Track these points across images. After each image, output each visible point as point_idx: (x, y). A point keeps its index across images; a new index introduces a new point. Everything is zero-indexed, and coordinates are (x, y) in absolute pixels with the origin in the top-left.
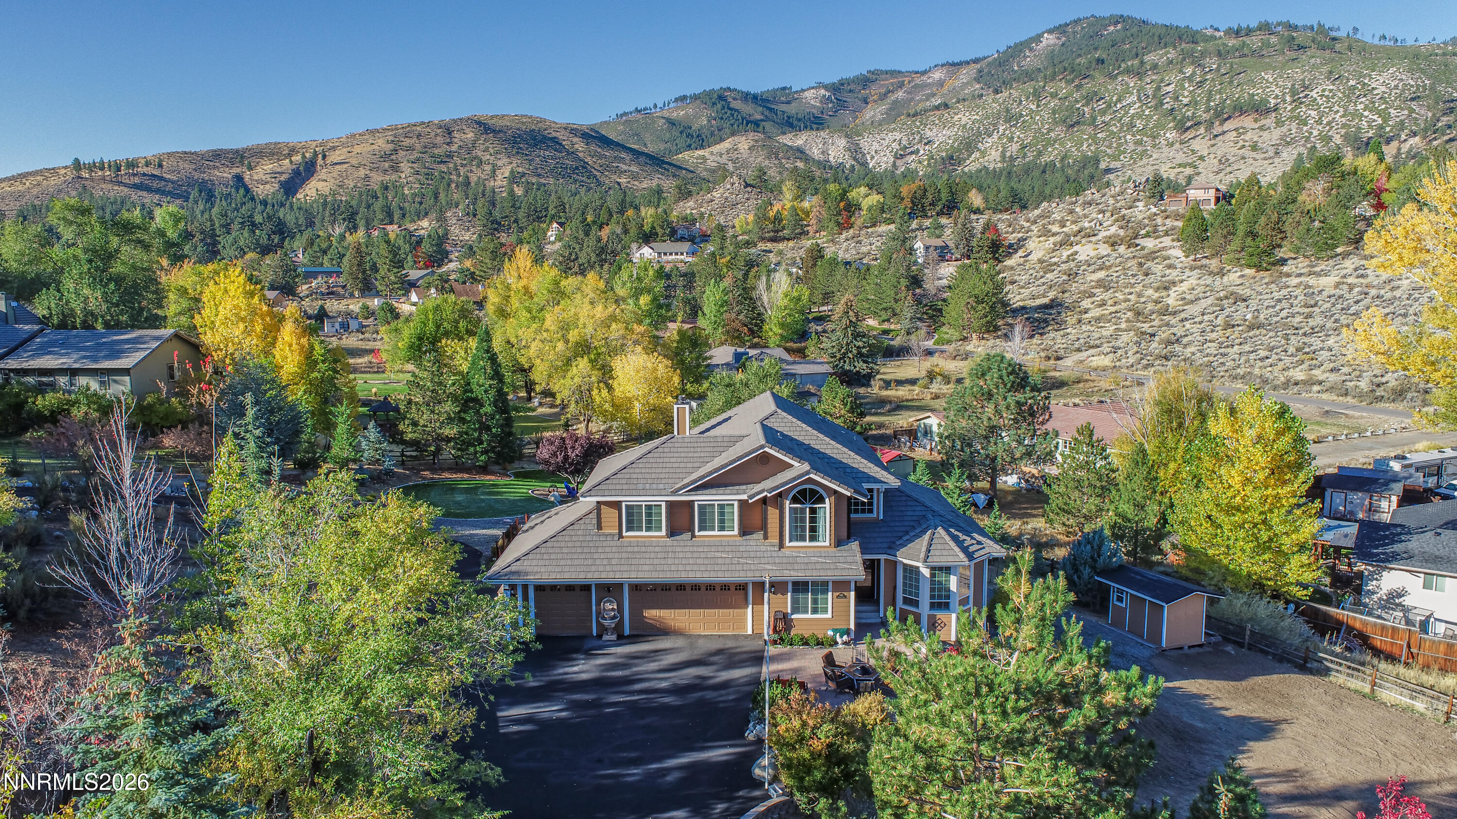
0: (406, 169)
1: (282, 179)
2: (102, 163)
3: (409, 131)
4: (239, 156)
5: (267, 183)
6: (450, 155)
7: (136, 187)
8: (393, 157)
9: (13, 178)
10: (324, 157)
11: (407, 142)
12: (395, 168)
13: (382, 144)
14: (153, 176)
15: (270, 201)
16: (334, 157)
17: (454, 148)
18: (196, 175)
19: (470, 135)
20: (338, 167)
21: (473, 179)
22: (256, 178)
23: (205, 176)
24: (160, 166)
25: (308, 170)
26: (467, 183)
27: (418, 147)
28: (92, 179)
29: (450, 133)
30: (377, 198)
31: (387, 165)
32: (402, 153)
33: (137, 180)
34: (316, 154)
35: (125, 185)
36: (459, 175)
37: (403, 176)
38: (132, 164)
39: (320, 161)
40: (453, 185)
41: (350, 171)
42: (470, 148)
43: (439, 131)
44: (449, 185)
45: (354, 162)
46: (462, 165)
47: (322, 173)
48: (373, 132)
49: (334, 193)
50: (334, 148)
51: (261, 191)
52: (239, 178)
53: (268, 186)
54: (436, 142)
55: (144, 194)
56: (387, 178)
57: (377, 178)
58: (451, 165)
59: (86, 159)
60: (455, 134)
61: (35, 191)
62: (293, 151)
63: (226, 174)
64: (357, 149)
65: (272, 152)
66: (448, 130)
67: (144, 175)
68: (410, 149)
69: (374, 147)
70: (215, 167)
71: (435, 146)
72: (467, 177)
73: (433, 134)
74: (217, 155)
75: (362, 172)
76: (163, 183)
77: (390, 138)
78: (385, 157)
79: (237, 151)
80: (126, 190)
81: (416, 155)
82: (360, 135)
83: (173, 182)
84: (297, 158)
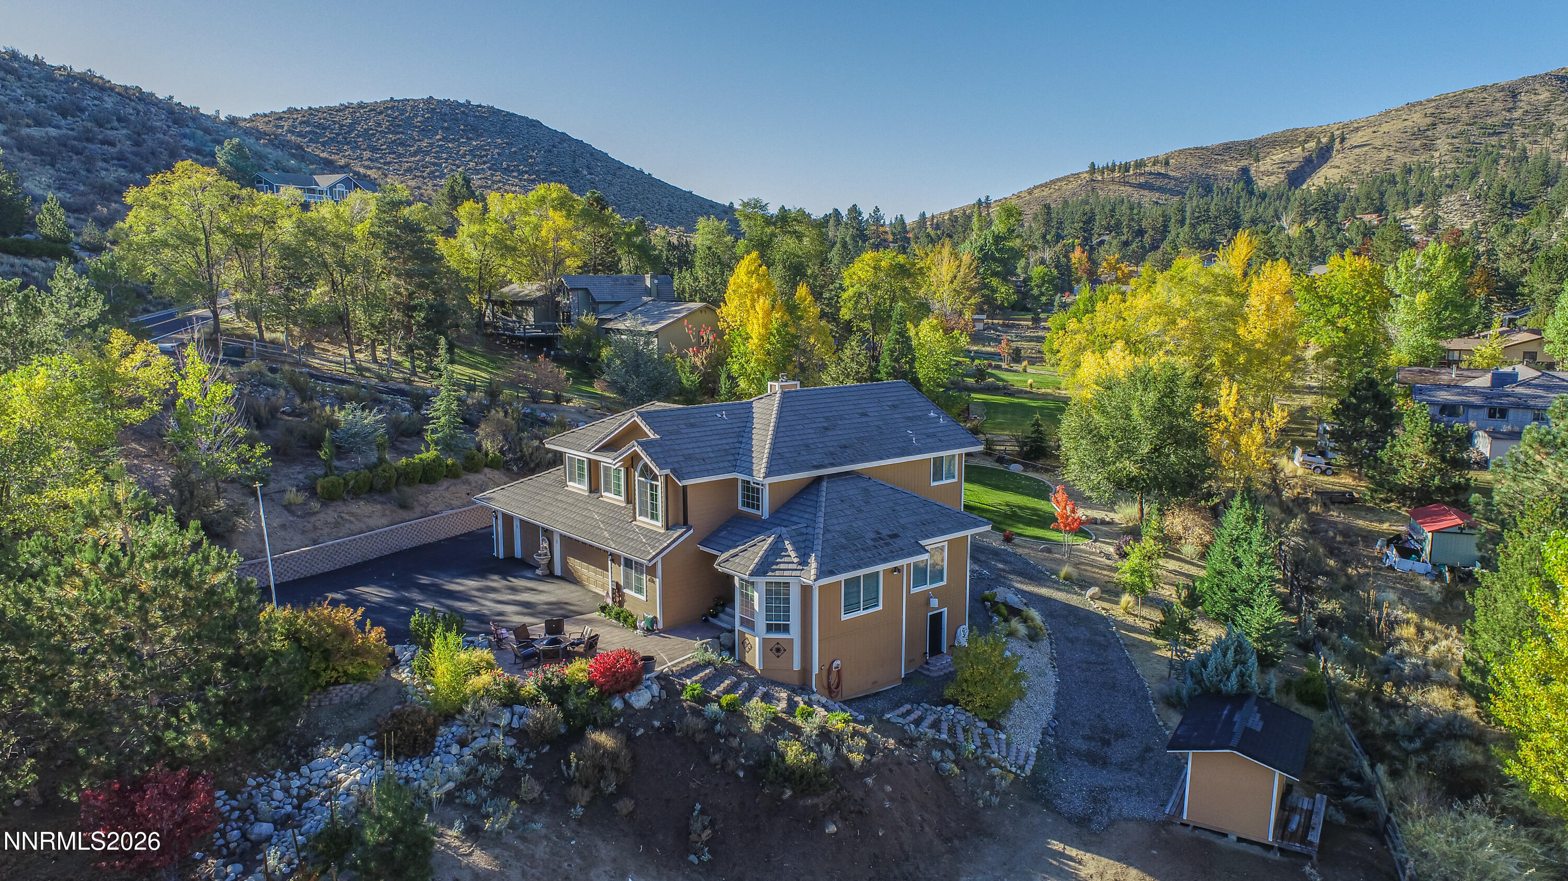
0: (1443, 145)
1: (1290, 168)
2: (1114, 165)
3: (1455, 101)
4: (1253, 149)
5: (1272, 174)
6: (1508, 125)
7: (1141, 186)
8: (1429, 133)
9: (1045, 185)
10: (1343, 140)
11: (1452, 112)
12: (1428, 147)
13: (1418, 119)
14: (1159, 174)
15: (1269, 193)
16: (1355, 139)
17: (1517, 114)
18: (1201, 171)
19: (1544, 96)
20: (1357, 151)
21: (1534, 151)
22: (1262, 169)
23: (1210, 172)
24: (1167, 163)
25: (1324, 154)
26: (1524, 157)
27: (1465, 117)
28: (1103, 181)
29: (1514, 96)
30: (1396, 183)
31: (1418, 143)
32: (1442, 127)
33: (1142, 180)
34: (1332, 139)
35: (1131, 185)
36: (1514, 149)
37: (1437, 154)
38: (1140, 164)
39: (1337, 145)
40: (1502, 162)
41: (1370, 154)
42: (1538, 113)
43: (1498, 95)
44: (1496, 161)
45: (1378, 143)
46: (1524, 136)
47: (1337, 159)
48: (1411, 106)
49: (1344, 180)
50: (1357, 129)
51: (1262, 183)
52: (1245, 171)
53: (1273, 178)
54: (1492, 109)
55: (1146, 192)
56: (1415, 158)
57: (1401, 159)
58: (1506, 137)
59: (1100, 164)
60: (1523, 97)
61: (1054, 196)
62: (1310, 136)
63: (1232, 168)
64: (1385, 128)
65: (1272, 142)
66: (1512, 93)
67: (1151, 173)
68: (1455, 120)
69: (1406, 123)
70: (1223, 161)
71: (1489, 114)
72: (1524, 150)
73: (1490, 99)
74: (1228, 148)
75: (1385, 154)
76: (1167, 181)
77: (1429, 111)
78: (1419, 133)
79: (1250, 142)
80: (1130, 189)
81: (1460, 127)
82: (1397, 110)
83: (1175, 179)
84: (1312, 145)
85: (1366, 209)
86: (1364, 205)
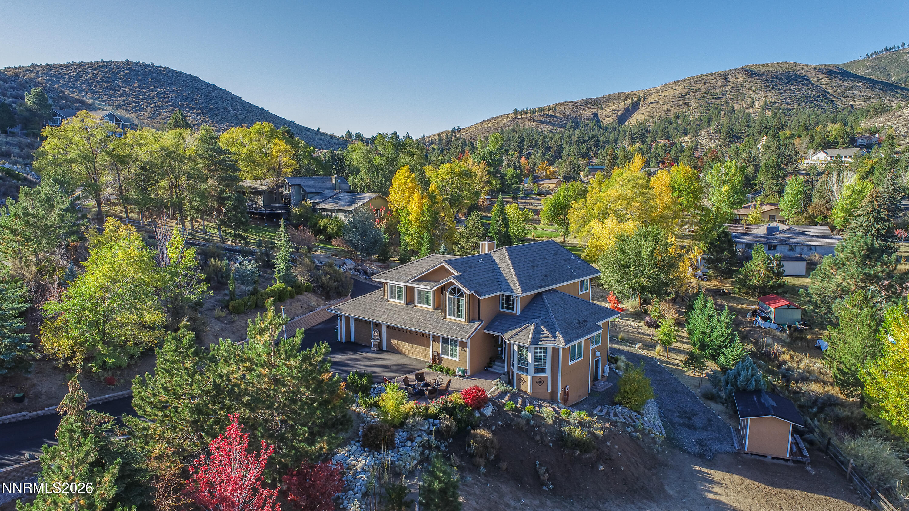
0: (693, 103)
1: (619, 114)
2: (527, 110)
3: (699, 80)
4: (598, 103)
5: (610, 117)
6: (724, 94)
7: (542, 122)
8: (687, 97)
9: (489, 120)
10: (644, 99)
11: (697, 87)
12: (687, 104)
13: (681, 89)
14: (551, 115)
15: (609, 127)
16: (650, 99)
17: (728, 88)
18: (573, 114)
19: (740, 79)
20: (651, 105)
21: (737, 108)
22: (604, 114)
23: (578, 115)
24: (555, 110)
25: (635, 107)
26: (732, 111)
27: (703, 89)
28: (522, 119)
29: (726, 79)
30: (671, 123)
31: (681, 102)
32: (692, 94)
33: (542, 118)
34: (639, 98)
35: (537, 121)
36: (727, 106)
37: (691, 108)
38: (541, 110)
39: (642, 102)
40: (722, 113)
41: (658, 107)
42: (738, 88)
43: (719, 78)
44: (719, 113)
45: (662, 101)
46: (732, 100)
47: (642, 109)
48: (677, 82)
49: (646, 121)
50: (651, 94)
51: (605, 122)
52: (595, 115)
53: (610, 119)
54: (716, 85)
55: (545, 125)
56: (681, 110)
57: (674, 110)
58: (723, 100)
59: (520, 109)
60: (730, 79)
61: (496, 126)
62: (627, 97)
63: (589, 113)
64: (665, 93)
65: (609, 99)
66: (725, 77)
67: (547, 115)
68: (699, 91)
69: (675, 91)
70: (584, 109)
71: (715, 88)
72: (733, 107)
73: (715, 80)
74: (586, 102)
75: (665, 107)
76: (555, 119)
77: (686, 85)
78: (682, 97)
79: (597, 99)
80: (536, 124)
81: (701, 94)
82: (670, 84)
83: (560, 118)
84: (629, 101)
85: (662, 137)
86: (661, 135)
